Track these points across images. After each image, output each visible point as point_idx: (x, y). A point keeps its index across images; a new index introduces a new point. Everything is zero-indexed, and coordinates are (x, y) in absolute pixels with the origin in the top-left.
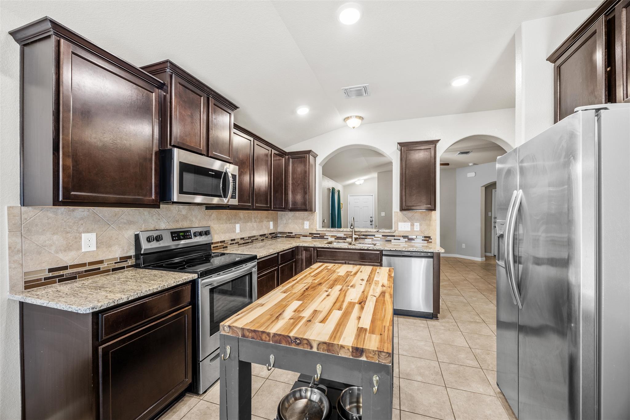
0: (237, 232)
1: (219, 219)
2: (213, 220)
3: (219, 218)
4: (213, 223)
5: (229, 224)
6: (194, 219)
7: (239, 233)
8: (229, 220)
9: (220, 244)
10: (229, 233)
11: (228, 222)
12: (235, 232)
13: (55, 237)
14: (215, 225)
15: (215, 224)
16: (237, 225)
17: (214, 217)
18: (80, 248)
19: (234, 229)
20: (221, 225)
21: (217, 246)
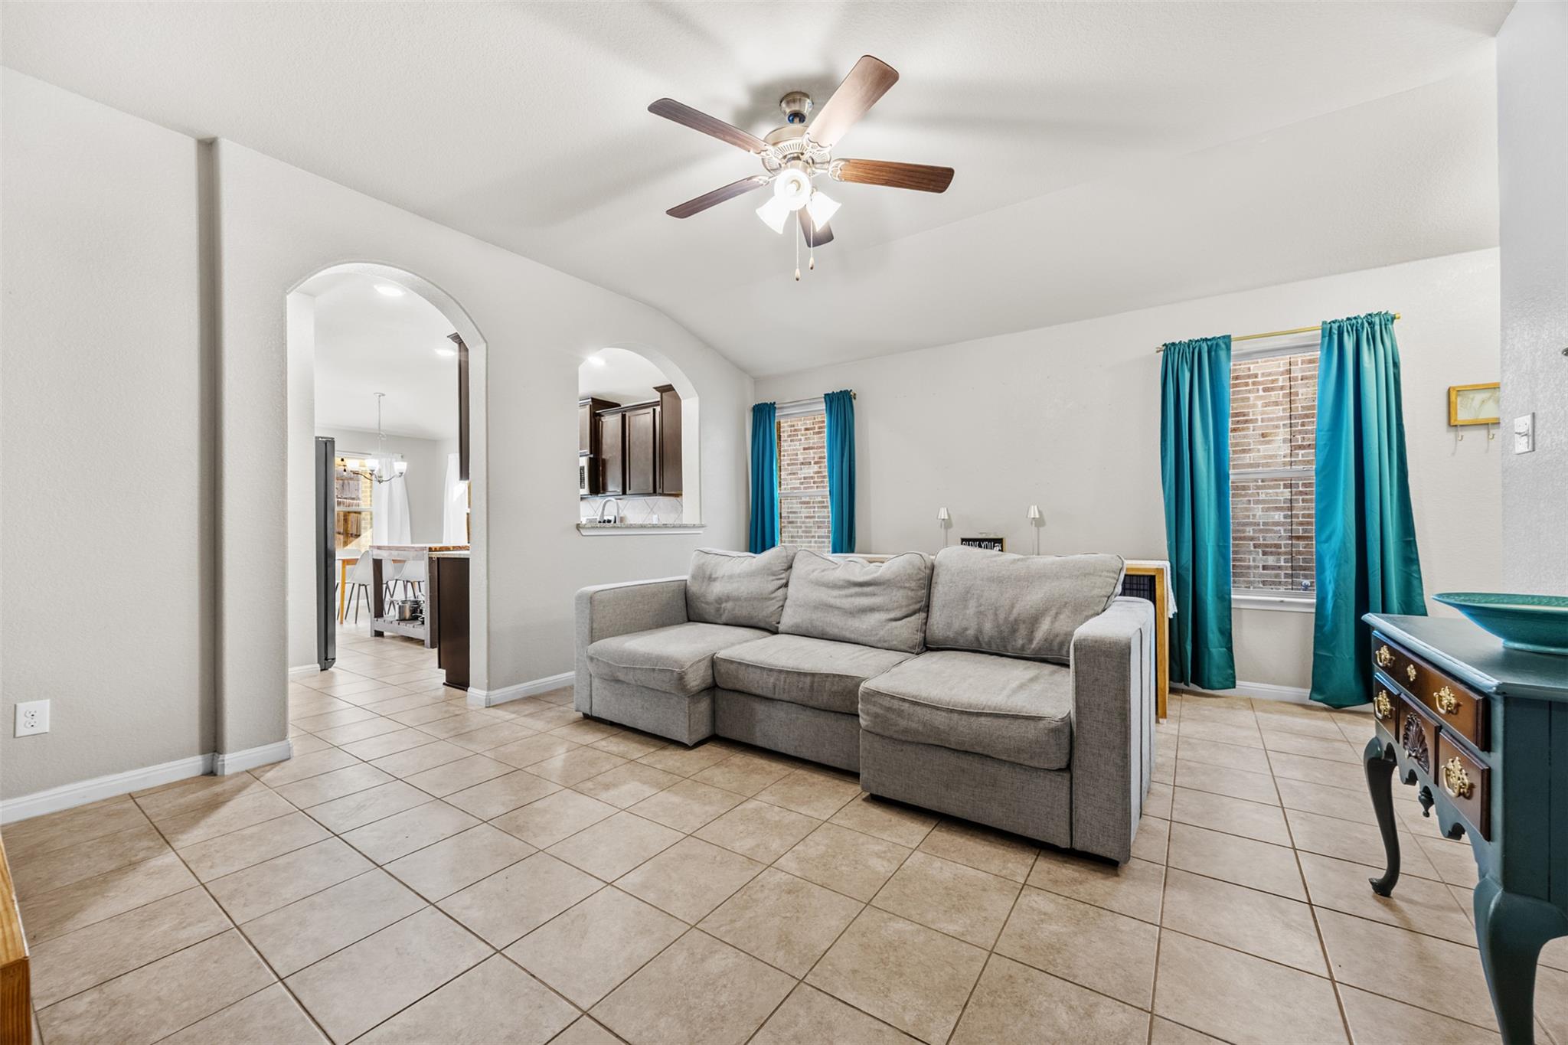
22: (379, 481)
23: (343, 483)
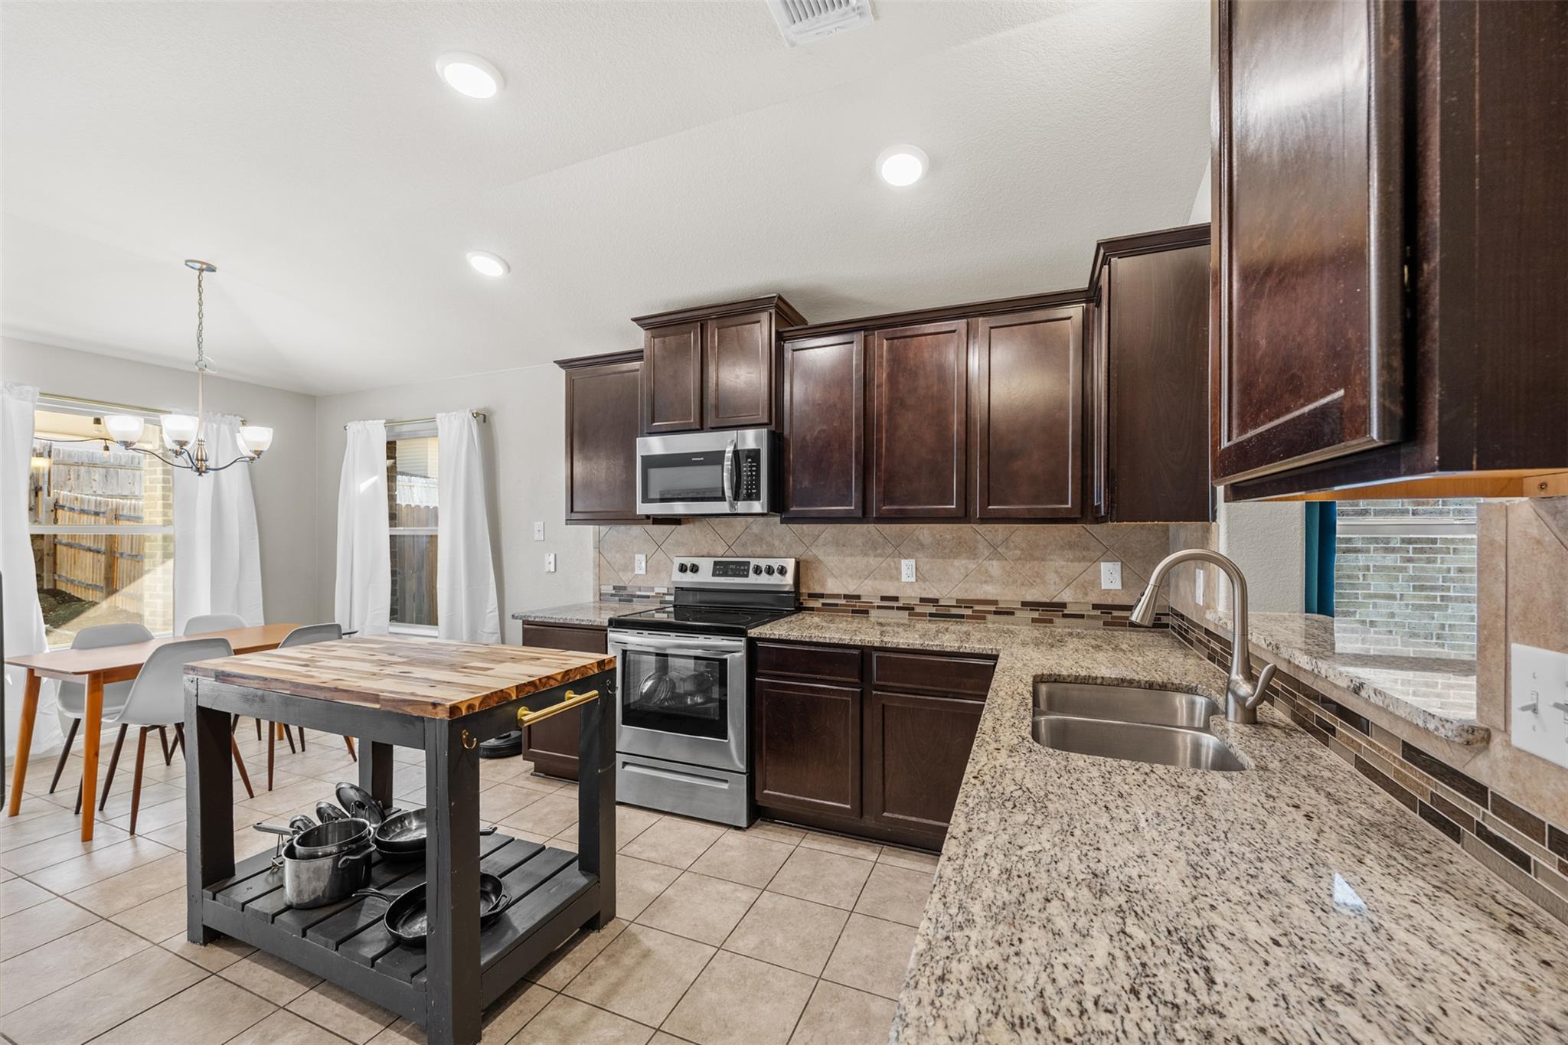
0: (904, 578)
1: (839, 545)
2: (824, 545)
3: (841, 542)
4: (825, 552)
5: (875, 556)
6: (777, 543)
7: (912, 583)
8: (876, 549)
9: (843, 602)
10: (875, 579)
11: (870, 552)
12: (898, 579)
13: (618, 555)
14: (831, 558)
15: (828, 555)
16: (903, 561)
17: (826, 538)
18: (633, 570)
19: (894, 572)
20: (848, 560)
21: (837, 605)
22: (198, 470)
23: (107, 472)
